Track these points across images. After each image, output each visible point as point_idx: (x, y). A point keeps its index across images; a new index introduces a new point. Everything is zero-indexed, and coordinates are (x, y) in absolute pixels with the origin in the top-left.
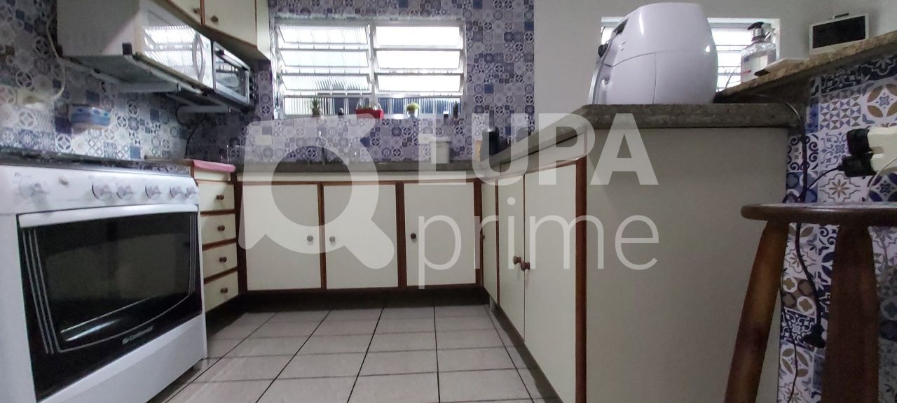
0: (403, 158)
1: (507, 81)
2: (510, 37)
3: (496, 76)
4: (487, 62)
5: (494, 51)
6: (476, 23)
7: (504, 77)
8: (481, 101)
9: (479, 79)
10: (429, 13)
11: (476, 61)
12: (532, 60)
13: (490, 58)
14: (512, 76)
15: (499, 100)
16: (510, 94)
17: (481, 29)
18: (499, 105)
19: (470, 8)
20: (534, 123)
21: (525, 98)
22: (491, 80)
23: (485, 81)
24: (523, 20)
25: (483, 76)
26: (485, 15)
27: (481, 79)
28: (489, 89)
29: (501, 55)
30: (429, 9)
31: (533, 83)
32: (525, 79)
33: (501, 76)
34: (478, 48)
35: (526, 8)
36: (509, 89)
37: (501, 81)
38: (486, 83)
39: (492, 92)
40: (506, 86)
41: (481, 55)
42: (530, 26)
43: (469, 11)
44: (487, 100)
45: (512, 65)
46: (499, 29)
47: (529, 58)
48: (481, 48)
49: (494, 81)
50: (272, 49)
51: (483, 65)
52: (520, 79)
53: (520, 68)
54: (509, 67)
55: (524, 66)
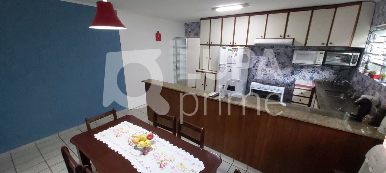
50: (367, 43)
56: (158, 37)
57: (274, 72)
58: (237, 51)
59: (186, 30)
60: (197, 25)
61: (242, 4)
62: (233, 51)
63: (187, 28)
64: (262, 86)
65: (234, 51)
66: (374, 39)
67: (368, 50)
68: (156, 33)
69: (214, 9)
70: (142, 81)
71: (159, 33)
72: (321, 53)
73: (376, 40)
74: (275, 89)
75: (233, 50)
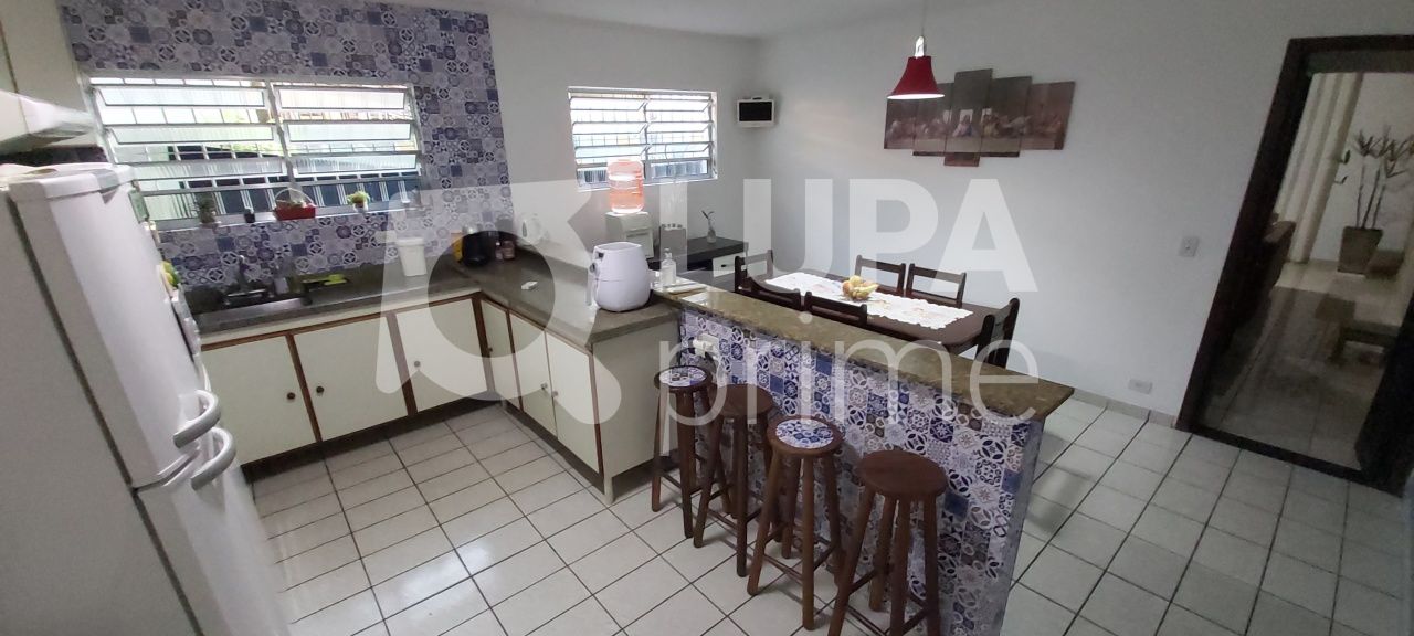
0: (362, 263)
1: (476, 161)
2: (472, 108)
3: (463, 156)
4: (448, 138)
5: (455, 124)
7: (472, 156)
8: (448, 186)
9: (441, 159)
11: (435, 137)
12: (502, 135)
13: (451, 133)
14: (481, 154)
15: (469, 182)
16: (481, 176)
17: (434, 97)
19: (416, 70)
21: (499, 180)
23: (449, 161)
24: (484, 87)
25: (446, 155)
26: (438, 79)
27: (444, 159)
28: (455, 171)
29: (465, 129)
30: (360, 69)
31: (507, 162)
32: (496, 157)
33: (469, 154)
34: (436, 121)
35: (486, 73)
36: (481, 170)
37: (469, 161)
38: (451, 164)
39: (460, 175)
40: (476, 167)
41: (440, 130)
42: (493, 95)
43: (416, 74)
44: (455, 184)
45: (479, 141)
46: (458, 97)
47: (498, 133)
49: (460, 161)
51: (444, 142)
52: (490, 157)
53: (488, 144)
54: (476, 144)
55: (493, 143)
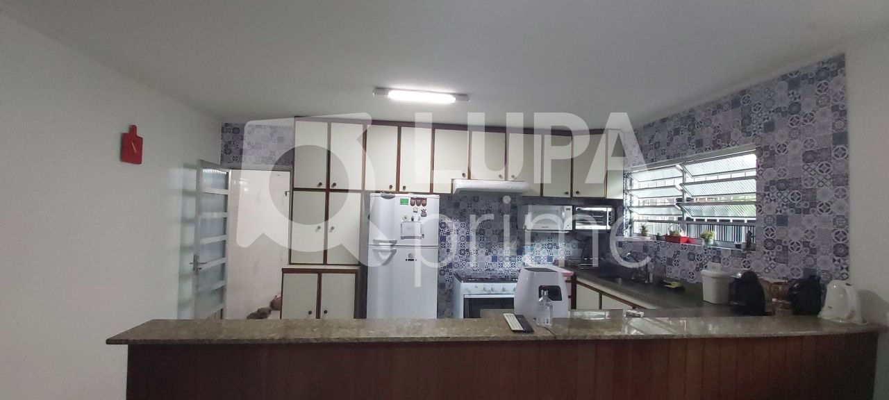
0: (696, 281)
1: (806, 212)
2: (810, 156)
3: (791, 206)
4: (779, 189)
5: (788, 175)
6: (767, 148)
7: (802, 205)
8: (773, 234)
9: (769, 209)
10: (720, 147)
11: (767, 189)
12: (846, 183)
13: (782, 185)
14: (813, 204)
15: (795, 234)
16: (810, 228)
17: (773, 153)
18: (795, 240)
19: (760, 133)
20: (847, 269)
21: (833, 234)
22: (785, 209)
23: (777, 211)
24: (830, 131)
25: (774, 205)
26: (779, 137)
27: (773, 209)
28: (782, 221)
29: (799, 180)
30: (720, 143)
31: (848, 213)
32: (832, 207)
33: (799, 205)
34: (769, 174)
35: (835, 115)
36: (810, 221)
37: (799, 211)
38: (779, 213)
39: (786, 225)
40: (804, 218)
41: (772, 183)
42: (841, 138)
43: (759, 136)
44: (780, 233)
45: (813, 191)
46: (796, 149)
47: (841, 181)
48: (774, 174)
49: (788, 211)
50: (625, 191)
51: (774, 193)
52: (826, 208)
53: (825, 193)
54: (809, 195)
55: (832, 194)
56: (131, 148)
57: (487, 254)
58: (424, 205)
59: (226, 146)
60: (272, 135)
61: (454, 92)
62: (416, 205)
63: (230, 139)
64: (489, 286)
65: (418, 205)
66: (631, 185)
67: (627, 202)
68: (126, 131)
69: (382, 90)
70: (109, 342)
71: (139, 133)
72: (567, 209)
73: (635, 187)
74: (504, 290)
75: (413, 201)
